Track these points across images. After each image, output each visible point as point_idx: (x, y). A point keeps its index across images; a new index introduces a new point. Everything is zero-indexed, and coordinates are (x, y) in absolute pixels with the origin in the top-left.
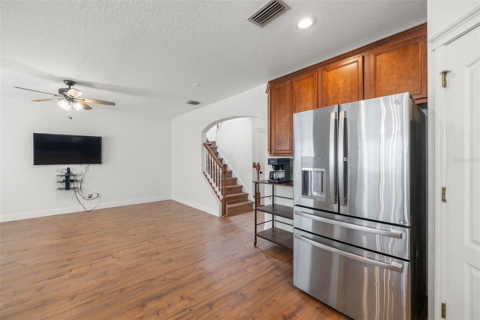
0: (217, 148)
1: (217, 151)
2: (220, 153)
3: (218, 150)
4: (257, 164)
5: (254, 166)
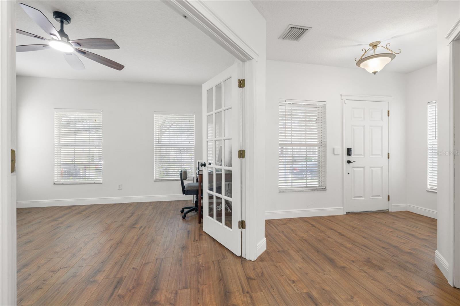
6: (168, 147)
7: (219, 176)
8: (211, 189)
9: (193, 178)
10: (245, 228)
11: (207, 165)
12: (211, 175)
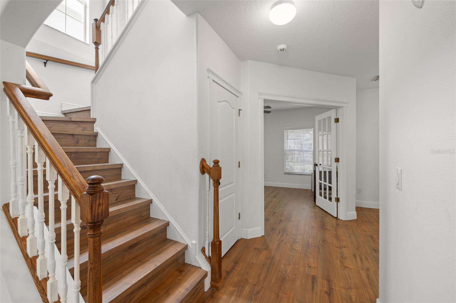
0: (94, 122)
1: (95, 131)
2: (102, 134)
3: (97, 128)
4: (211, 165)
5: (204, 169)
6: (293, 151)
7: (325, 172)
8: (321, 179)
9: (311, 174)
10: (339, 202)
11: (318, 165)
12: (320, 172)
